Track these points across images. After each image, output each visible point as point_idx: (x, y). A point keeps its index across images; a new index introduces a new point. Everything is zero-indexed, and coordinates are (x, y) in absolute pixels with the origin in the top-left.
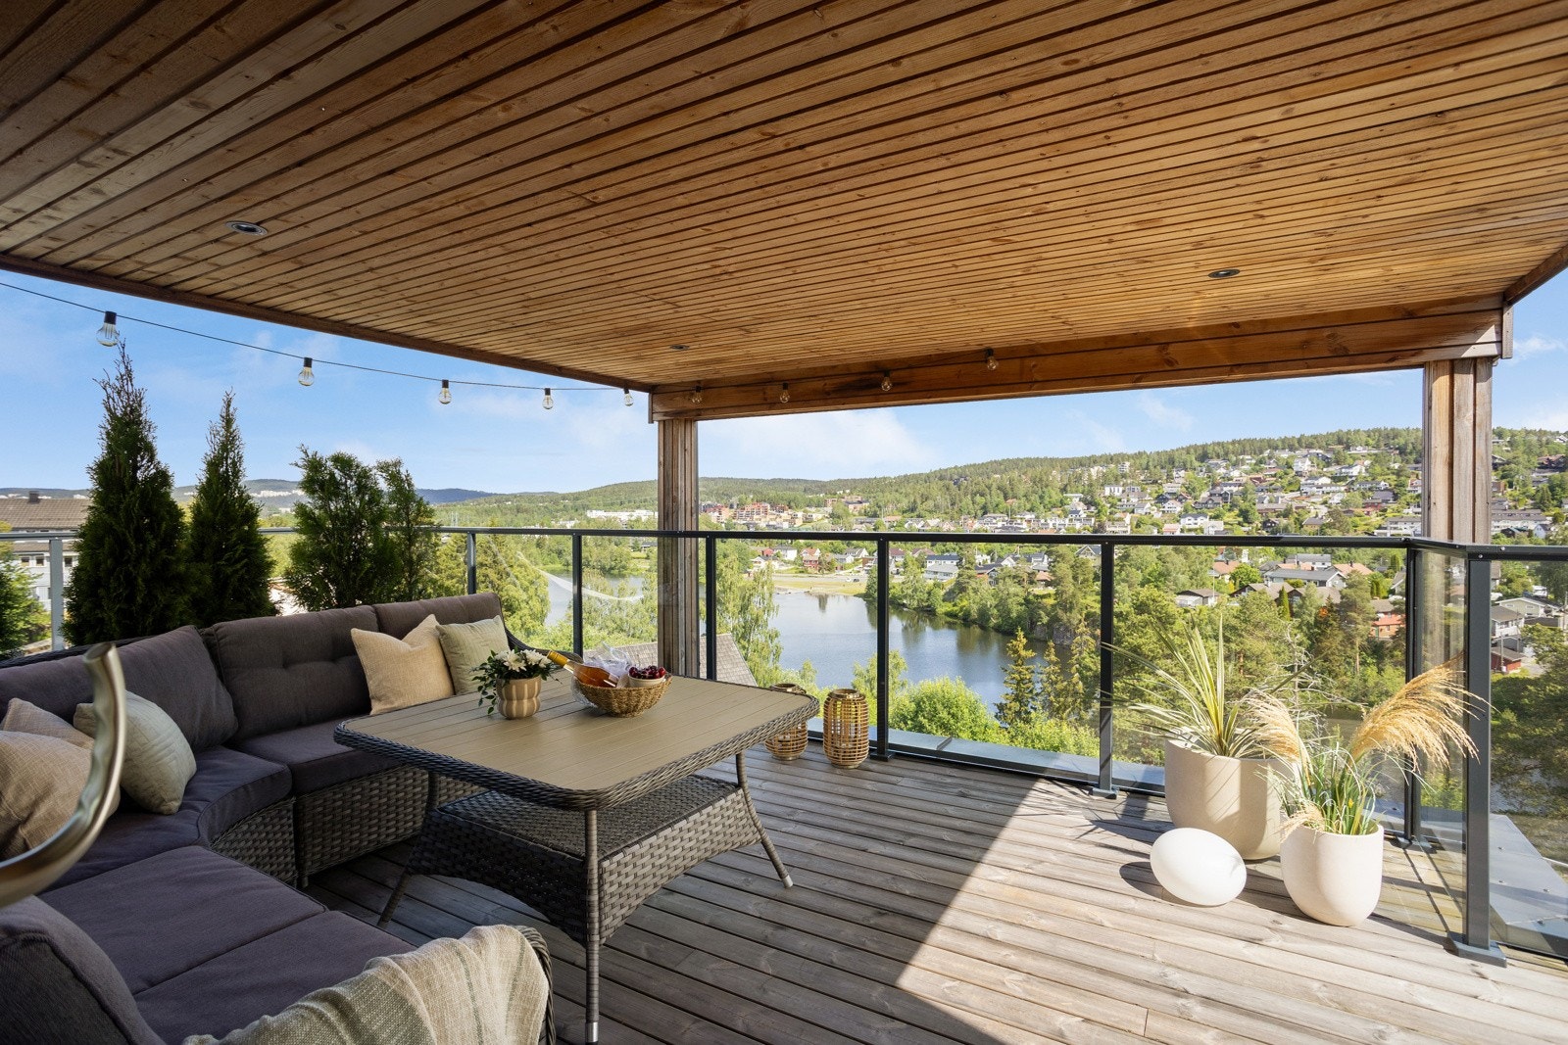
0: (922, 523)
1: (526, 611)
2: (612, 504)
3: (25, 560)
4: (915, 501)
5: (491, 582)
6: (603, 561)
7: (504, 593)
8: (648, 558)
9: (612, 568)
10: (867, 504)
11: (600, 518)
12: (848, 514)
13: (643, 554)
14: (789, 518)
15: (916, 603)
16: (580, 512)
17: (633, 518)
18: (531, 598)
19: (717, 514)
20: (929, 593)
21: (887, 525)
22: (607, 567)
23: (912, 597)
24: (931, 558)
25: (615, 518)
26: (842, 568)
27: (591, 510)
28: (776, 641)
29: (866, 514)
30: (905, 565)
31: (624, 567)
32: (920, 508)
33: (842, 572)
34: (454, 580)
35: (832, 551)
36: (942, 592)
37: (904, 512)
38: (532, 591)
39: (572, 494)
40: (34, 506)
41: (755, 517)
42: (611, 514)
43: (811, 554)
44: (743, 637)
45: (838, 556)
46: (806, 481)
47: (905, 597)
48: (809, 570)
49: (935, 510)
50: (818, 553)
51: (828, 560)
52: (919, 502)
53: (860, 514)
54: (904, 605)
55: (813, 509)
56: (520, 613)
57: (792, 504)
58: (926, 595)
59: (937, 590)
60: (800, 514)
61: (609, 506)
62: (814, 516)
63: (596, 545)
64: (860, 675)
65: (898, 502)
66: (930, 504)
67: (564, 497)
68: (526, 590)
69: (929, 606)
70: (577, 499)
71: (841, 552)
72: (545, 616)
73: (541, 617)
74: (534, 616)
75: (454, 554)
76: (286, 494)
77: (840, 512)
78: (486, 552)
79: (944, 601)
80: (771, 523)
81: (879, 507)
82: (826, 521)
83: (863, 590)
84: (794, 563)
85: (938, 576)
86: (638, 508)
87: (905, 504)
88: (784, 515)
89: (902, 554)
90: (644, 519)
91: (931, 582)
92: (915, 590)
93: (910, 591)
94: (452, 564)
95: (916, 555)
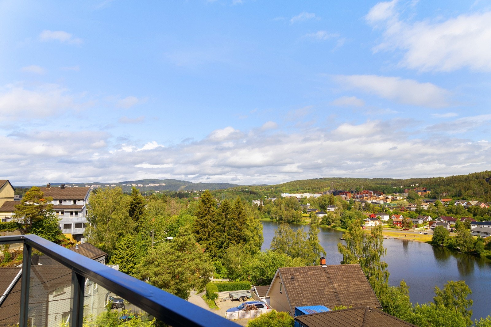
0: (466, 203)
1: (252, 242)
2: (293, 190)
3: (58, 212)
4: (460, 191)
5: (237, 227)
6: (289, 218)
7: (242, 233)
8: (310, 217)
9: (293, 221)
10: (429, 192)
11: (287, 197)
12: (418, 197)
13: (308, 215)
14: (384, 198)
15: (466, 249)
16: (278, 194)
17: (303, 197)
18: (254, 235)
19: (344, 196)
20: (475, 244)
21: (443, 203)
22: (291, 220)
23: (463, 246)
24: (474, 223)
25: (294, 197)
26: (416, 227)
27: (283, 193)
28: (385, 269)
29: (429, 197)
30: (457, 226)
31: (299, 221)
32: (465, 194)
33: (416, 229)
34: (221, 226)
35: (410, 217)
36: (484, 244)
37: (453, 197)
38: (255, 233)
39: (275, 186)
40: (63, 190)
41: (365, 198)
42: (293, 195)
43: (398, 218)
44: (366, 266)
45: (414, 220)
46: (392, 180)
47: (459, 245)
48: (397, 227)
49: (474, 196)
50: (401, 218)
51: (408, 221)
52: (463, 191)
53: (425, 197)
54: (458, 250)
55: (397, 194)
56: (250, 243)
57: (385, 191)
58: (473, 245)
59: (479, 242)
60: (390, 197)
61: (291, 191)
62: (398, 198)
63: (286, 210)
64: (440, 294)
65: (449, 191)
66: (470, 192)
67: (271, 187)
68: (252, 231)
69: (475, 252)
70: (277, 188)
71: (415, 218)
72: (261, 244)
73: (259, 245)
74: (256, 245)
75: (221, 213)
76: (158, 185)
77: (413, 195)
78: (235, 213)
79: (485, 249)
80: (373, 201)
81: (437, 193)
82: (405, 200)
83: (430, 239)
84: (388, 222)
85: (480, 234)
86: (306, 192)
87: (453, 192)
88: (381, 197)
89: (454, 220)
90: (308, 197)
91: (476, 238)
92: (465, 242)
93: (462, 242)
94: (220, 218)
95: (464, 221)
